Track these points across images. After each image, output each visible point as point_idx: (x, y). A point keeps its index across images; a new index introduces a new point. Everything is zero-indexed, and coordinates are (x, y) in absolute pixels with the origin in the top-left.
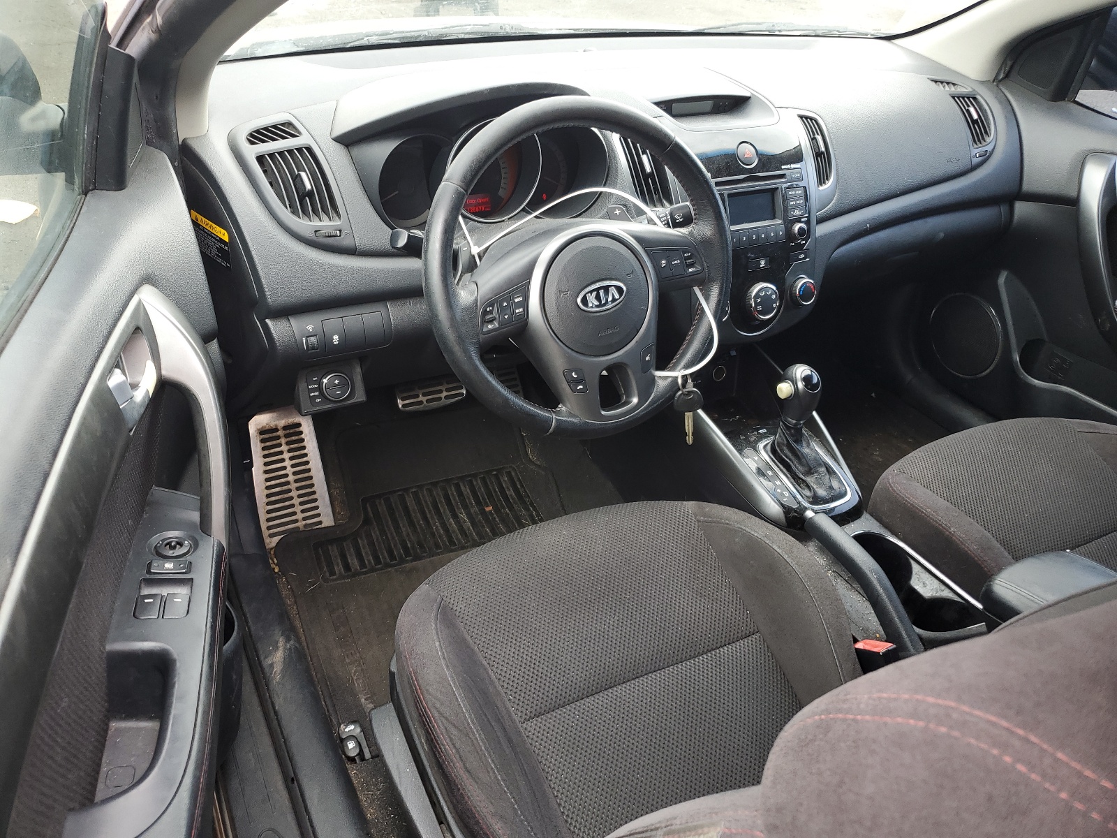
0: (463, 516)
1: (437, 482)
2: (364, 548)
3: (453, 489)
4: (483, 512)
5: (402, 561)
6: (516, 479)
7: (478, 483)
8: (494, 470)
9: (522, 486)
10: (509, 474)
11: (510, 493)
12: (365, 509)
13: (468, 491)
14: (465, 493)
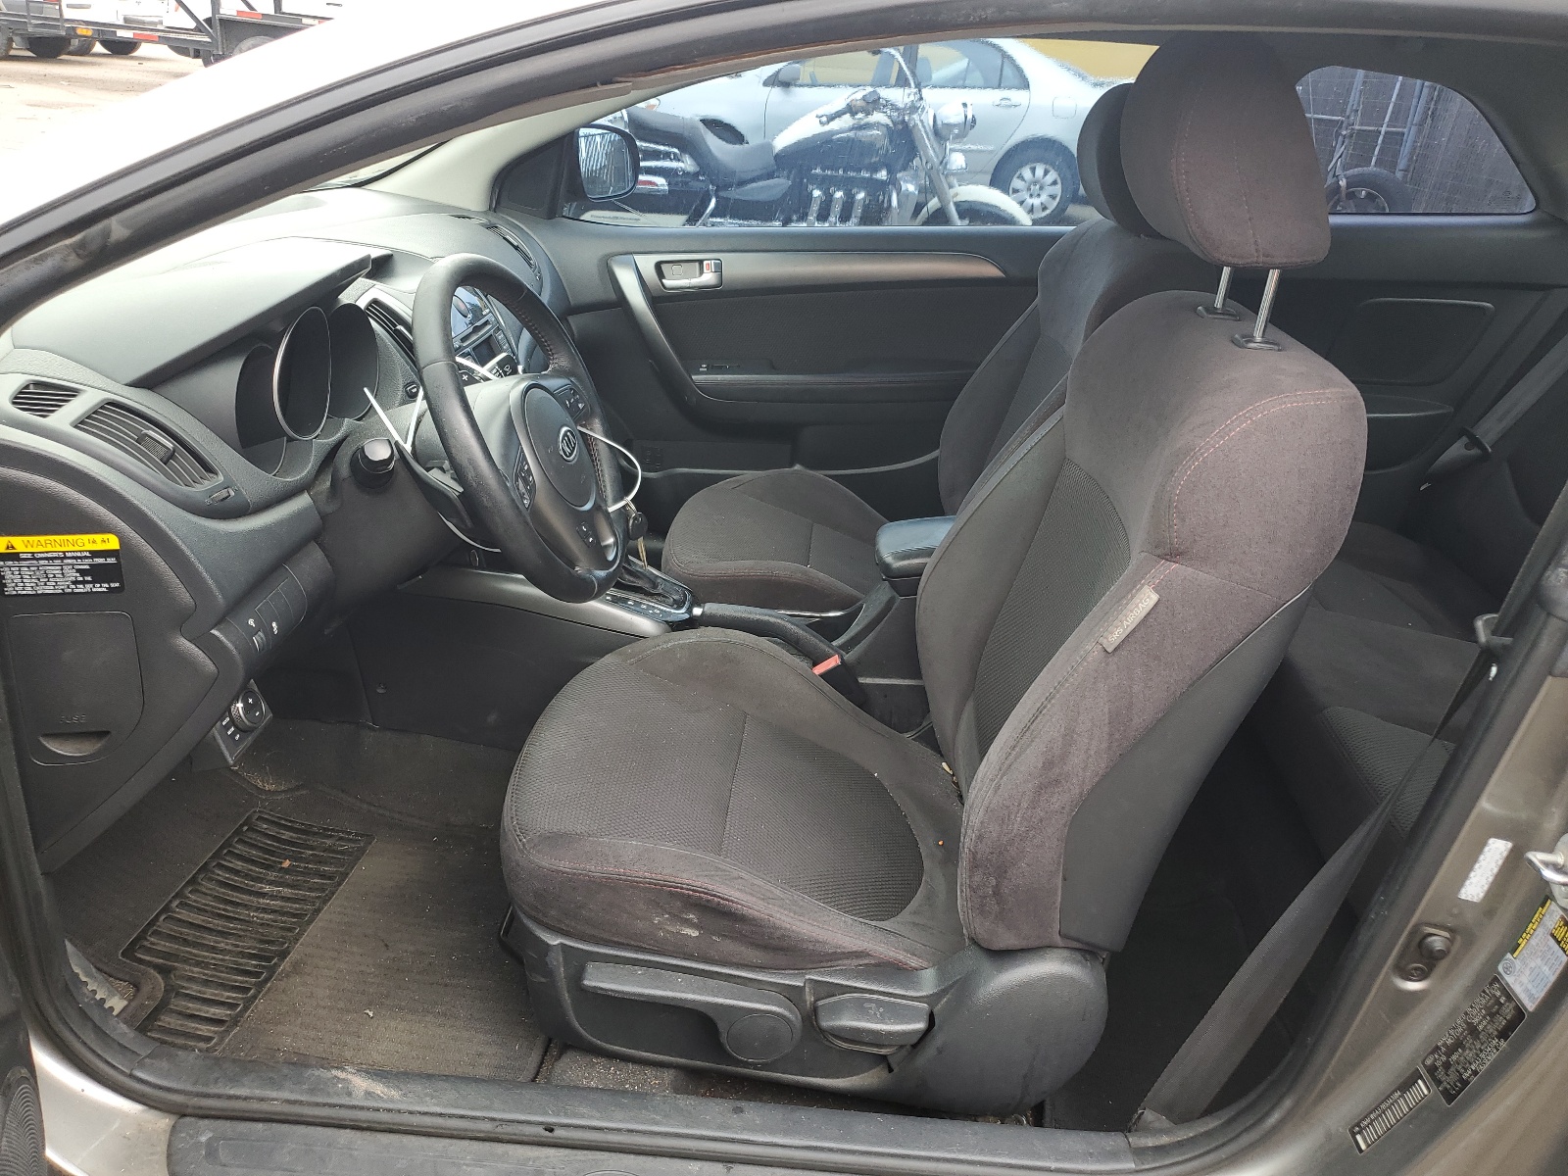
0: (267, 889)
1: (193, 877)
2: (204, 994)
3: (220, 873)
4: (286, 871)
5: (272, 970)
6: (276, 820)
7: (240, 849)
8: (242, 825)
9: (291, 821)
10: (260, 818)
11: (287, 835)
12: (141, 961)
13: (240, 863)
14: (239, 868)
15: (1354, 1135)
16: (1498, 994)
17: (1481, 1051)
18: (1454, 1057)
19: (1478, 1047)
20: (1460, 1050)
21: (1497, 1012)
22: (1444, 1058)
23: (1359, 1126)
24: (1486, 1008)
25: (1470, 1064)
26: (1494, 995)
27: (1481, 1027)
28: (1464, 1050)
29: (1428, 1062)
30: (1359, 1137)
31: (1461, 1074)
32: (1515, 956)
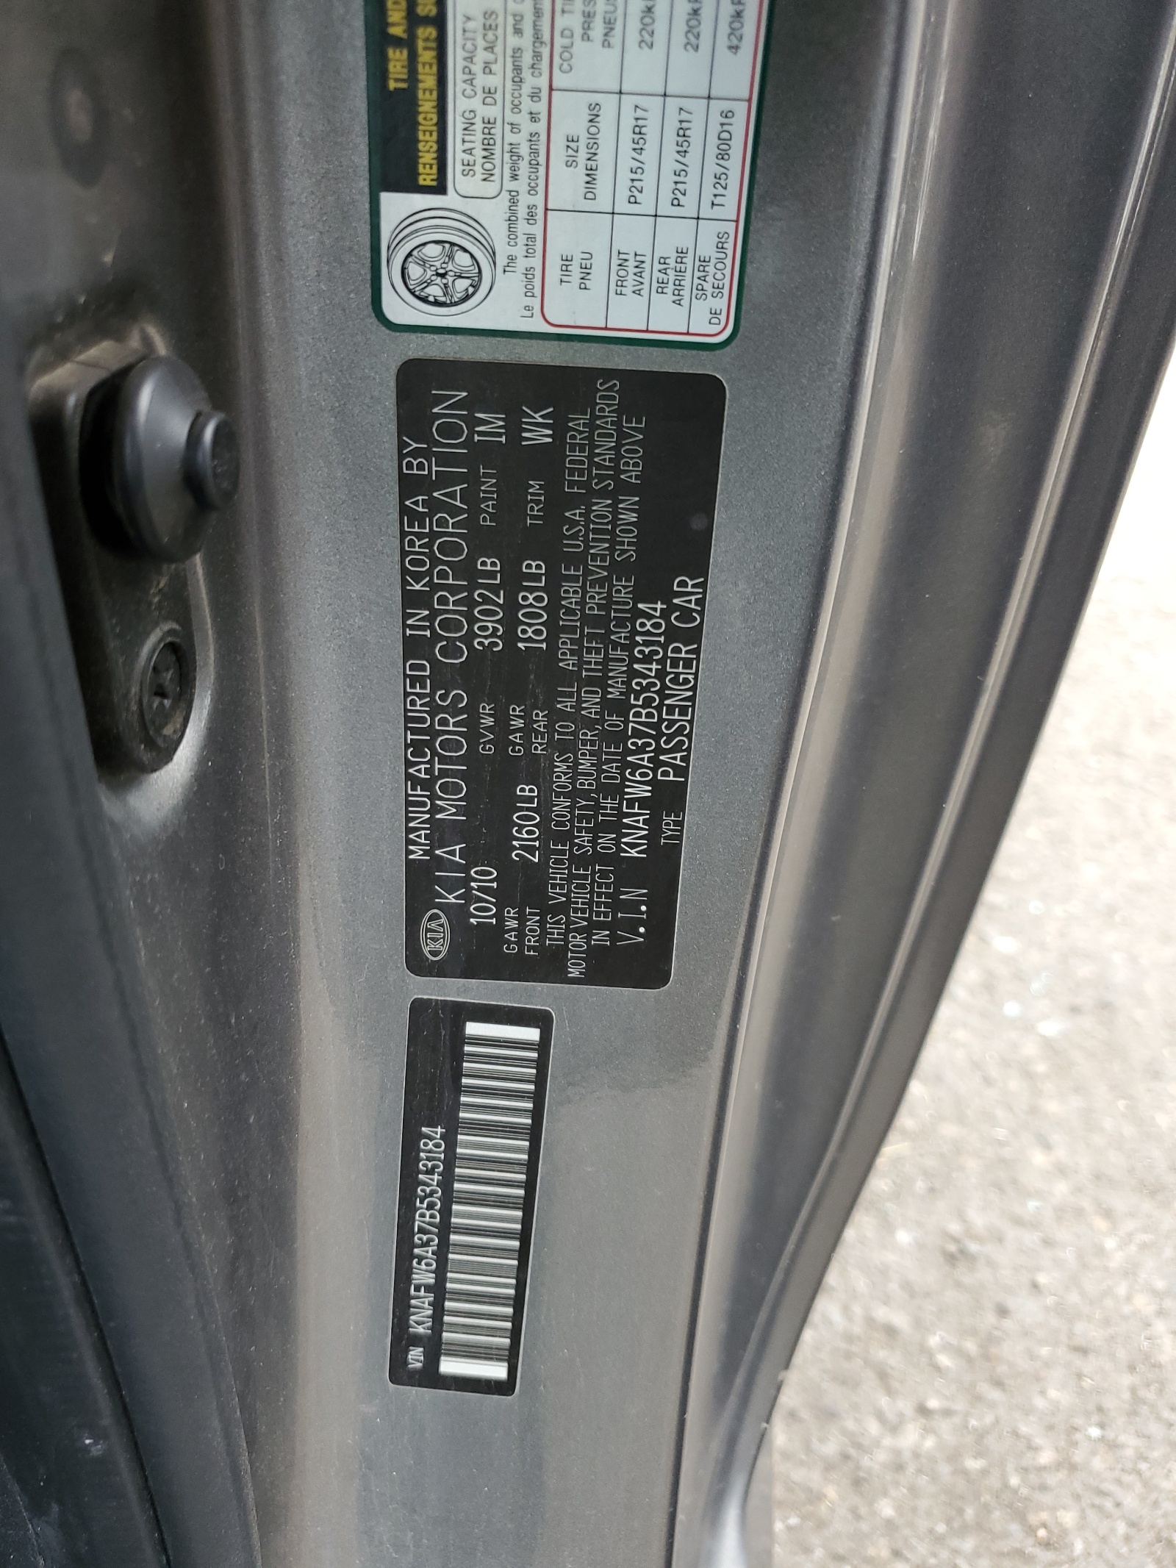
15: (430, 1377)
16: (492, 424)
17: (621, 708)
18: (525, 834)
19: (591, 704)
20: (524, 790)
21: (557, 503)
22: (485, 877)
23: (416, 1340)
24: (481, 541)
25: (617, 790)
26: (480, 453)
27: (532, 634)
28: (537, 771)
29: (436, 944)
30: (449, 1366)
31: (614, 859)
32: (427, 176)
